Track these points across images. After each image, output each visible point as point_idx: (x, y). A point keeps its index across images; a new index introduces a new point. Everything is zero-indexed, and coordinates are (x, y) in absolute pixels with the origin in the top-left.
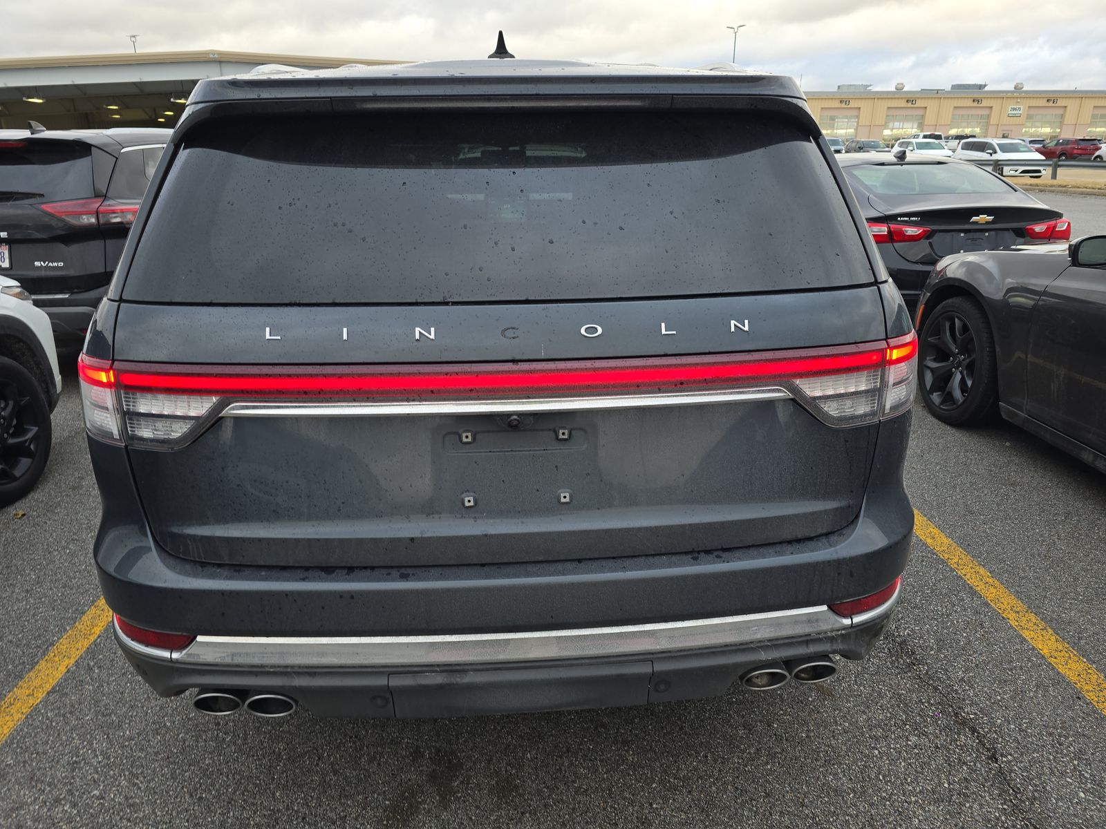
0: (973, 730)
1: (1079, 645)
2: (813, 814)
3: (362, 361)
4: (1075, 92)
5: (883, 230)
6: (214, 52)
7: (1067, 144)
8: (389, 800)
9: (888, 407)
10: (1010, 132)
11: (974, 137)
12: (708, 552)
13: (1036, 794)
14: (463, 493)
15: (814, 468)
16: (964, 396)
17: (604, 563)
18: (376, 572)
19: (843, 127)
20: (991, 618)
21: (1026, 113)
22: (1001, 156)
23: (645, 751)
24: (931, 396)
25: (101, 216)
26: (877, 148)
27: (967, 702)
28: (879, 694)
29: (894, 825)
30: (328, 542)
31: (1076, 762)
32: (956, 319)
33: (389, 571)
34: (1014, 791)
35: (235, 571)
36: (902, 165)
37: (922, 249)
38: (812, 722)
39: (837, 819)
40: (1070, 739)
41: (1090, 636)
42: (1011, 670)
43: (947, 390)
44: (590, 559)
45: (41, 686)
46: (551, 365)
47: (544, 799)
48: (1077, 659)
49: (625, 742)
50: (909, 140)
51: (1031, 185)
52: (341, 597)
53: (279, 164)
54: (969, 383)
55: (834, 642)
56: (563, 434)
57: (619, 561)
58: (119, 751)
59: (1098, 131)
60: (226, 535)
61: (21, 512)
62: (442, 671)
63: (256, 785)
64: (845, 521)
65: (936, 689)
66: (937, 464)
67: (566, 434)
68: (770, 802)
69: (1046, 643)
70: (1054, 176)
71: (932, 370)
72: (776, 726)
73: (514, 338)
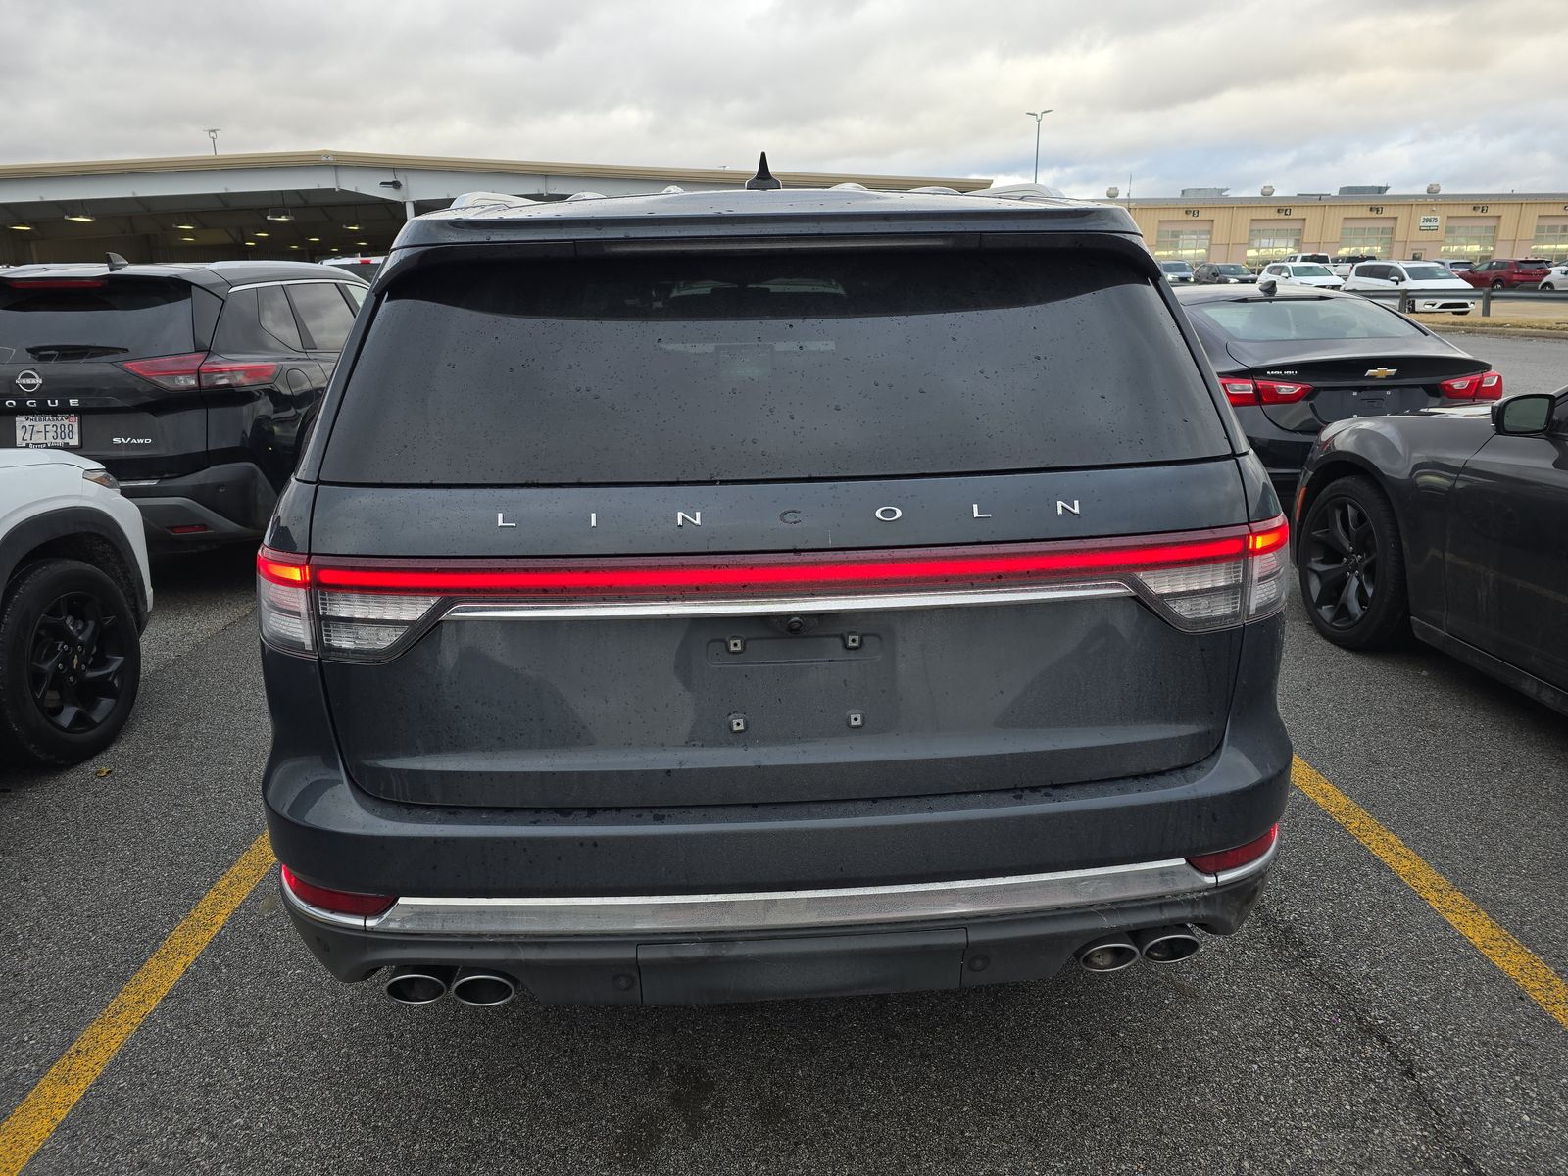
0: (1383, 1039)
1: (1521, 933)
2: (1175, 1143)
3: (613, 552)
4: (1512, 196)
5: (1247, 387)
6: (327, 154)
7: (1502, 268)
8: (622, 1128)
9: (1253, 607)
10: (1423, 252)
11: (1373, 258)
12: (1034, 789)
13: (1466, 1118)
14: (730, 715)
15: (1164, 684)
16: (1364, 609)
17: (905, 802)
18: (624, 815)
19: (1190, 246)
20: (1404, 898)
21: (1444, 226)
22: (1411, 284)
23: (951, 1067)
24: (1319, 610)
25: (203, 376)
26: (1238, 275)
27: (1374, 1004)
28: (1258, 995)
29: (1281, 1157)
30: (564, 777)
31: (1517, 1078)
32: (1349, 506)
33: (640, 812)
34: (1436, 1114)
35: (450, 814)
36: (1271, 301)
37: (1301, 412)
38: (1171, 1030)
39: (1206, 1149)
40: (1510, 1049)
41: (1536, 920)
42: (1431, 963)
43: (1340, 602)
44: (887, 798)
45: (153, 990)
46: (840, 555)
47: (823, 1126)
48: (1518, 949)
49: (925, 1056)
50: (1282, 264)
51: (1454, 324)
52: (582, 844)
53: (508, 318)
54: (1370, 591)
55: (1195, 906)
56: (853, 641)
57: (924, 800)
58: (265, 1071)
59: (1547, 248)
60: (439, 768)
61: (105, 770)
62: (704, 941)
63: (447, 1111)
64: (1205, 750)
65: (1332, 988)
66: (1329, 700)
67: (857, 640)
68: (1117, 1129)
69: (1477, 929)
70: (1486, 312)
71: (1320, 575)
72: (1122, 1035)
73: (795, 523)
